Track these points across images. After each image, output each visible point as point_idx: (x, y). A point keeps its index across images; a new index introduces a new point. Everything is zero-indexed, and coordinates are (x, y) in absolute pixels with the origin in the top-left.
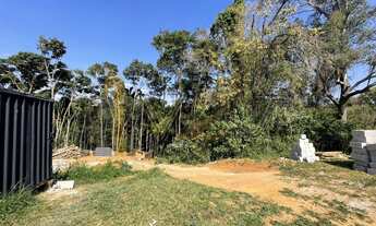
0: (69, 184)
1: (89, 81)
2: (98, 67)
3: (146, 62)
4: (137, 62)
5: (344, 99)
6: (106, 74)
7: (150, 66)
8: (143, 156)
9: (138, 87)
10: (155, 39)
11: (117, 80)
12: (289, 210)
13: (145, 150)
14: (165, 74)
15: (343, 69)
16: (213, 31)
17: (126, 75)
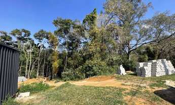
0: (28, 94)
1: (11, 38)
2: (17, 31)
3: (48, 31)
4: (42, 31)
5: (129, 52)
6: (23, 35)
7: (50, 33)
8: (45, 80)
9: (42, 44)
10: (54, 21)
11: (30, 39)
12: (127, 89)
13: (46, 76)
14: (58, 38)
15: (129, 41)
16: (84, 22)
17: (35, 37)
